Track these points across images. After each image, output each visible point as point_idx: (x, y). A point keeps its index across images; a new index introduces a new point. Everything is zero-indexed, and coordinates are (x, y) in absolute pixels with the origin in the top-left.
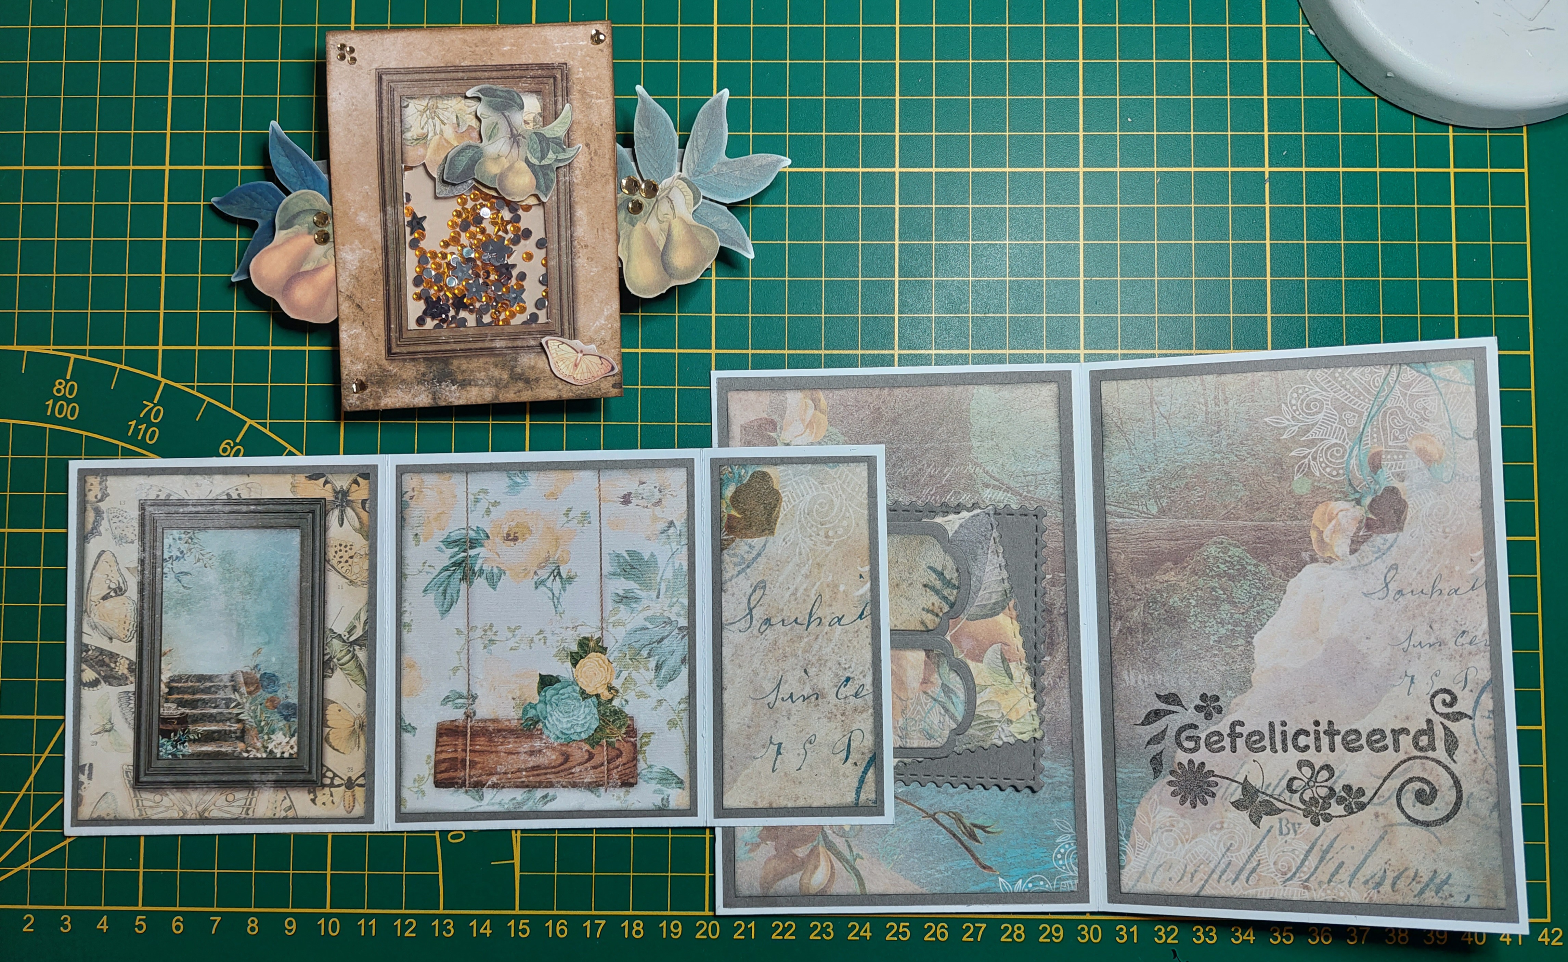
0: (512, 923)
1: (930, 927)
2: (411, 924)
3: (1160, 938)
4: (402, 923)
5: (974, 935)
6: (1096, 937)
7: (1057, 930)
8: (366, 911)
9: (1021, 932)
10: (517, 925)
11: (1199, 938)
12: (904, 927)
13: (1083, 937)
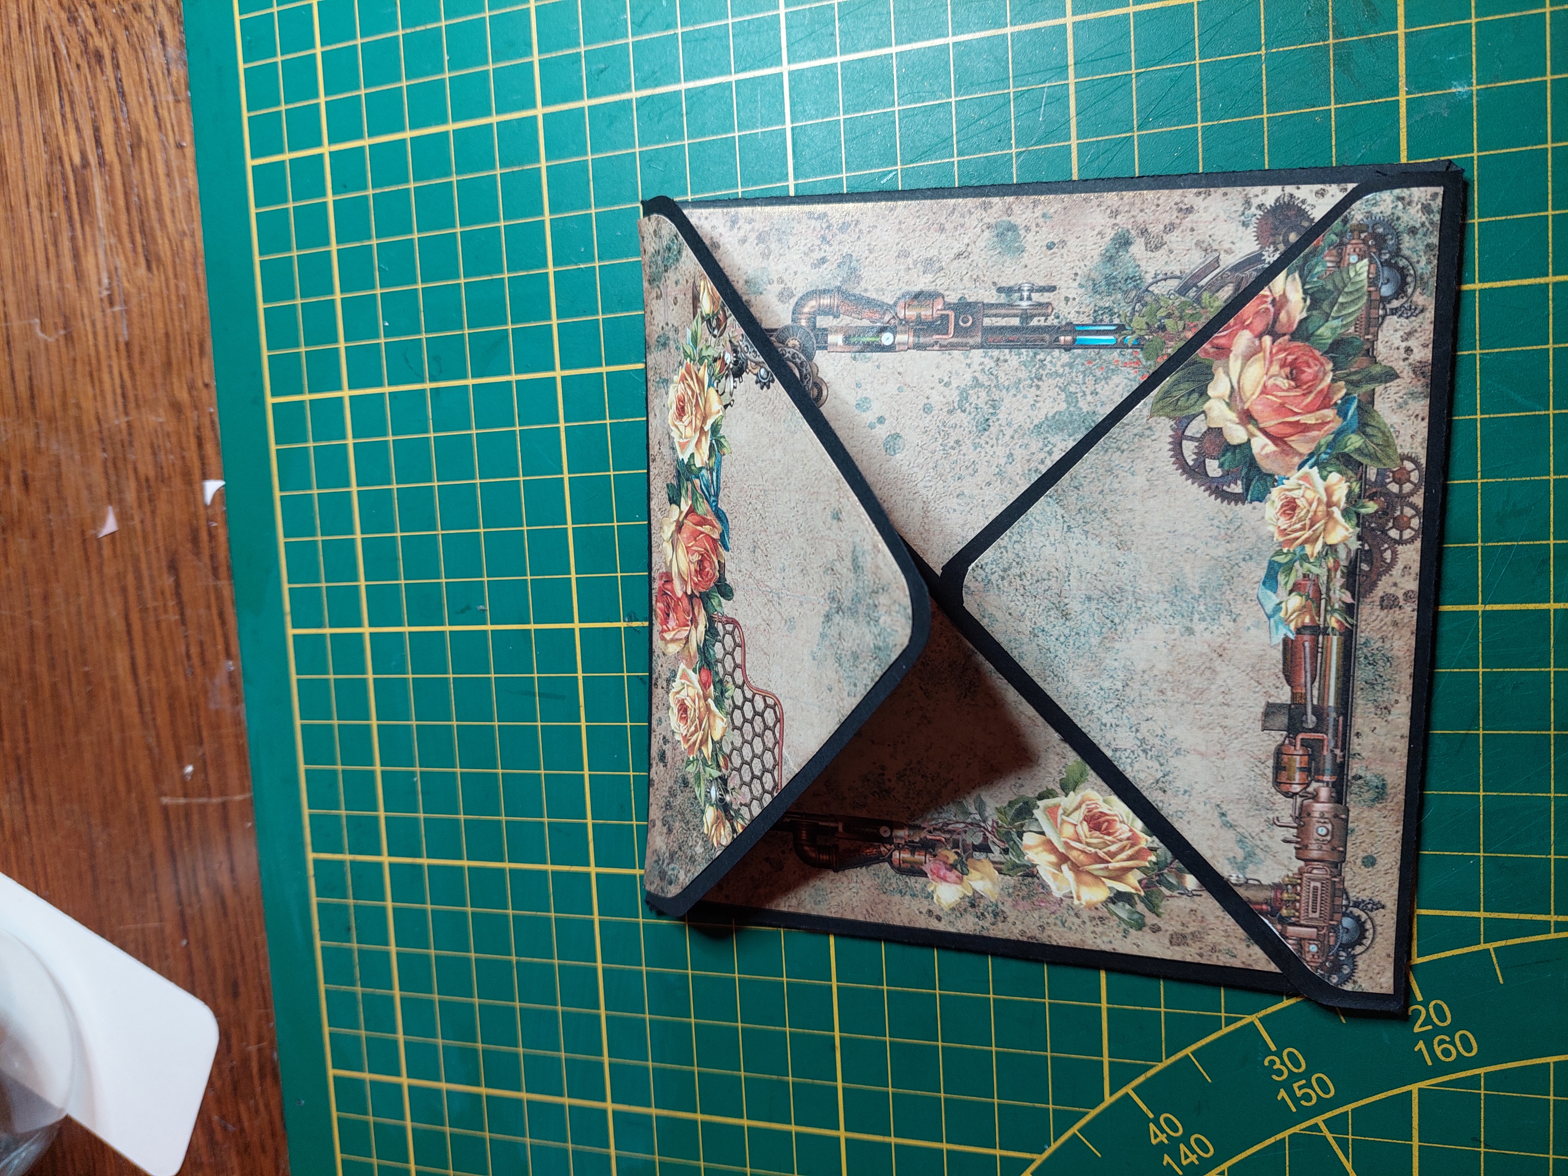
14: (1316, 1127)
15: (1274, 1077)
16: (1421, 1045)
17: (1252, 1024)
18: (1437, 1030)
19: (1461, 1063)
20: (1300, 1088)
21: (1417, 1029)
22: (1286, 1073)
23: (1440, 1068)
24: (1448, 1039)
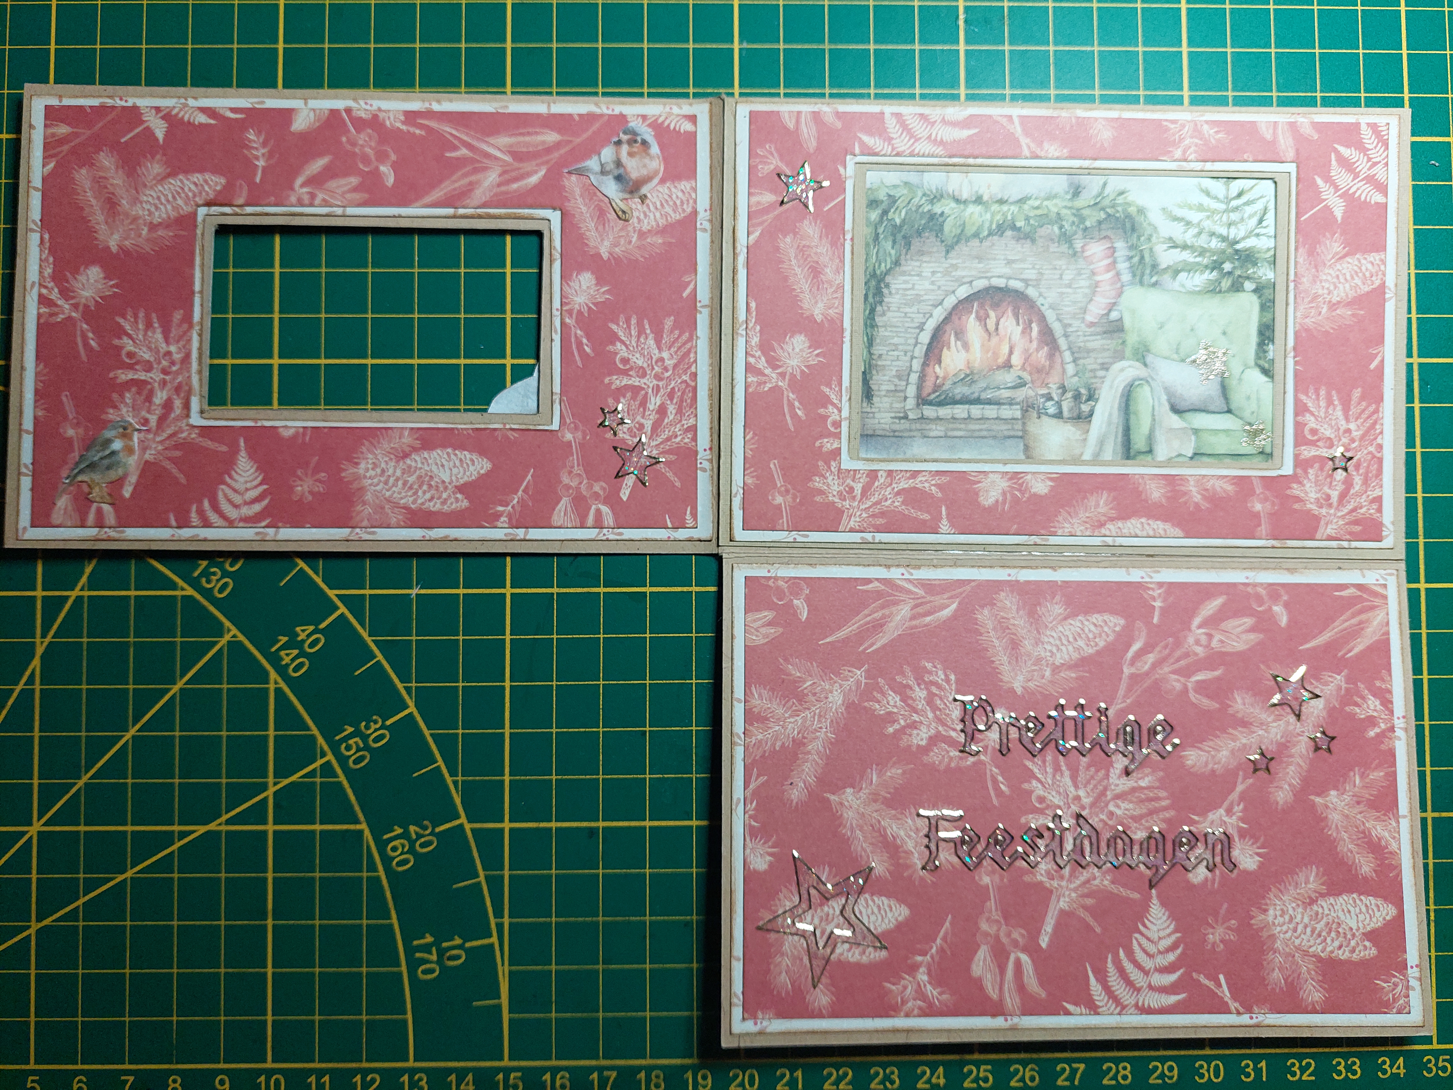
0: (501, 1076)
1: (1017, 1071)
2: (373, 1081)
3: (1294, 1074)
4: (363, 1079)
5: (1071, 1078)
6: (1217, 1076)
7: (1171, 1069)
8: (316, 1065)
9: (1127, 1073)
10: (506, 1079)
11: (1339, 1073)
12: (985, 1071)
13: (1202, 1076)
14: (323, 754)
15: (363, 724)
16: (399, 831)
17: (406, 707)
18: (412, 843)
19: (387, 861)
20: (356, 743)
21: (412, 829)
22: (369, 732)
23: (381, 846)
24: (406, 849)
